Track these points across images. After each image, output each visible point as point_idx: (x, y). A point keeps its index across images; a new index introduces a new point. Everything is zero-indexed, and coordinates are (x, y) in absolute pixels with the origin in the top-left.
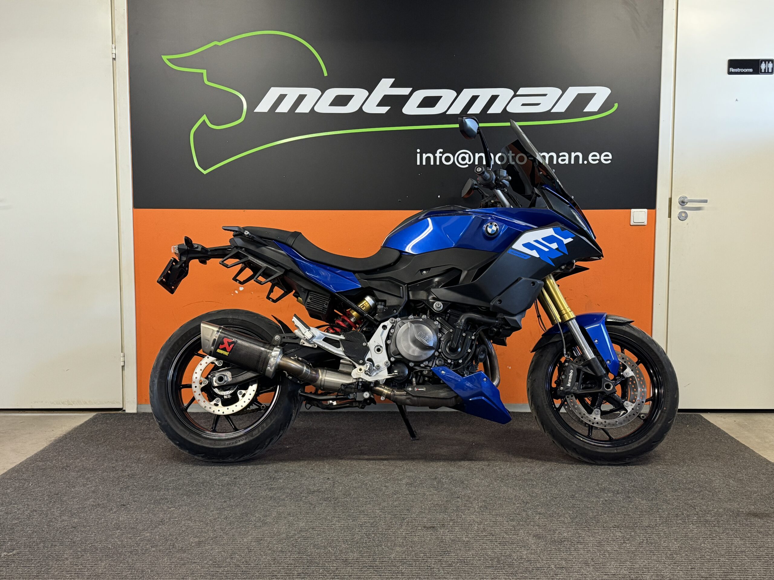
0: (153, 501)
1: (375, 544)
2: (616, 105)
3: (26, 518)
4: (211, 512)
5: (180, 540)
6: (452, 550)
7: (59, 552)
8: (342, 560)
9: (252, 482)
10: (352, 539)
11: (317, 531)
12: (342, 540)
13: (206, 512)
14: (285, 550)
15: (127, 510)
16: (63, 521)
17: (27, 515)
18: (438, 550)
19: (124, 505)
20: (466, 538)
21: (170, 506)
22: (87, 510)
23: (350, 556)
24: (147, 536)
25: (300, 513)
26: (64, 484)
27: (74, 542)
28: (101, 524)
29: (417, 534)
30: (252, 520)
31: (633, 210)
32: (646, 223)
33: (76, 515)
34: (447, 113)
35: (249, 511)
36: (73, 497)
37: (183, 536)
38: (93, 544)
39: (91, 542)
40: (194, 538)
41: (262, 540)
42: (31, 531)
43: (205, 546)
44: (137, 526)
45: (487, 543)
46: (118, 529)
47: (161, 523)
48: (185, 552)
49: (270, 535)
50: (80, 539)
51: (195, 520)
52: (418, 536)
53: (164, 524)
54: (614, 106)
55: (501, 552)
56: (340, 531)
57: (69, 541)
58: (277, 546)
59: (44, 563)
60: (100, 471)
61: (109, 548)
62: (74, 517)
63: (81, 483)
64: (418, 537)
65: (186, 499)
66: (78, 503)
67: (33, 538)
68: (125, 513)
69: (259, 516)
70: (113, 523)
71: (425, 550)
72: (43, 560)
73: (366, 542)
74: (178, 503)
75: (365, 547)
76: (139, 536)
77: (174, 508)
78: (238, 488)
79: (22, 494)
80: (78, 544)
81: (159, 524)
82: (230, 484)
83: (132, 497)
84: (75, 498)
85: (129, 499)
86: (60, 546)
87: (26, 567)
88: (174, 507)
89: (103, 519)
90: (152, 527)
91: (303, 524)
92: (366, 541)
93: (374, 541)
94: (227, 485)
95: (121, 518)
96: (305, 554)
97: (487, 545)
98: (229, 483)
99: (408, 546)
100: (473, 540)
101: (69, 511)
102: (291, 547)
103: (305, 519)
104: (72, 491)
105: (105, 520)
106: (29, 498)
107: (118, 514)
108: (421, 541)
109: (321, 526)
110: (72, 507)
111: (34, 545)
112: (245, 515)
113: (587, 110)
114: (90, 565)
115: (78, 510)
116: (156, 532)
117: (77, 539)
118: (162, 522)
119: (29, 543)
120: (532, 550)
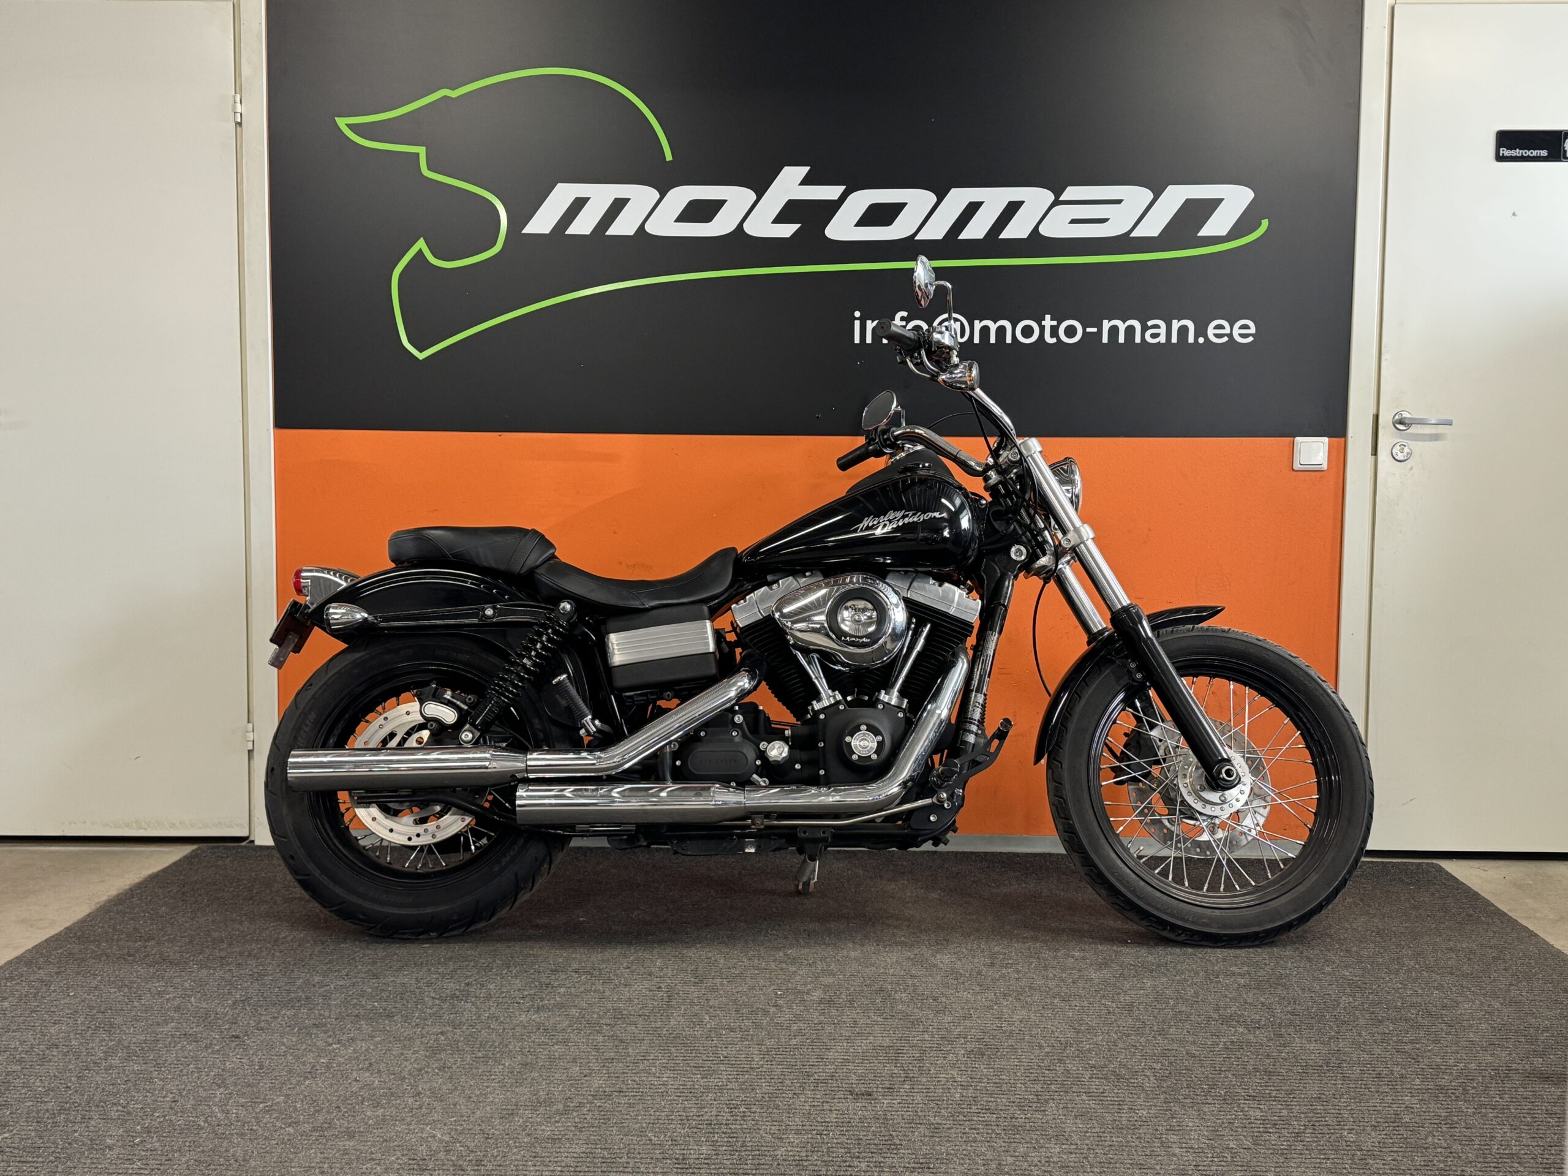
0: (297, 1029)
1: (745, 1126)
2: (1265, 224)
3: (36, 1061)
4: (413, 1054)
5: (346, 1112)
6: (904, 1143)
7: (97, 1132)
8: (677, 1159)
9: (503, 992)
10: (699, 1116)
11: (627, 1098)
12: (679, 1118)
13: (402, 1054)
14: (560, 1137)
15: (243, 1047)
16: (111, 1067)
17: (39, 1055)
18: (876, 1142)
19: (237, 1037)
20: (935, 1116)
21: (330, 1040)
22: (161, 1045)
23: (692, 1152)
24: (278, 1102)
25: (597, 1059)
26: (120, 991)
27: (129, 1113)
28: (187, 1075)
29: (833, 1109)
30: (495, 1072)
31: (1298, 439)
32: (1325, 467)
33: (137, 1056)
34: (916, 238)
35: (490, 1053)
36: (136, 1019)
37: (352, 1104)
38: (167, 1118)
39: (164, 1111)
40: (374, 1107)
41: (512, 1114)
42: (44, 1087)
43: (394, 1125)
44: (260, 1080)
45: (978, 1129)
46: (220, 1087)
47: (309, 1076)
48: (354, 1137)
49: (530, 1104)
50: (141, 1106)
51: (379, 1071)
52: (837, 1112)
53: (315, 1078)
54: (1260, 224)
55: (1006, 1149)
56: (676, 1098)
57: (117, 1111)
58: (543, 1127)
59: (62, 1156)
60: (194, 964)
61: (199, 1125)
62: (133, 1060)
63: (154, 990)
64: (837, 1114)
65: (365, 1026)
66: (142, 1031)
67: (48, 1102)
68: (237, 1054)
69: (510, 1065)
70: (213, 1074)
71: (849, 1141)
72: (61, 1149)
73: (728, 1122)
74: (348, 1034)
75: (725, 1133)
76: (261, 1103)
77: (338, 1046)
78: (473, 1004)
79: (31, 1012)
80: (136, 1116)
81: (307, 1078)
82: (458, 997)
83: (255, 1021)
84: (138, 1021)
85: (249, 1023)
86: (100, 1121)
87: (26, 1162)
88: (338, 1043)
89: (192, 1066)
90: (291, 1084)
91: (601, 1082)
92: (727, 1120)
93: (744, 1120)
94: (452, 998)
95: (228, 1063)
96: (599, 1146)
97: (978, 1134)
98: (455, 994)
99: (814, 1132)
100: (951, 1122)
101: (125, 1047)
102: (571, 1131)
103: (605, 1072)
104: (135, 1007)
105: (197, 1068)
106: (45, 1020)
107: (223, 1054)
108: (843, 1122)
109: (636, 1086)
110: (131, 1040)
111: (46, 1117)
112: (483, 1062)
113: (1205, 232)
114: (157, 1162)
115: (144, 1045)
116: (298, 1094)
117: (136, 1106)
118: (313, 1074)
119: (37, 1114)
120: (1071, 1144)
